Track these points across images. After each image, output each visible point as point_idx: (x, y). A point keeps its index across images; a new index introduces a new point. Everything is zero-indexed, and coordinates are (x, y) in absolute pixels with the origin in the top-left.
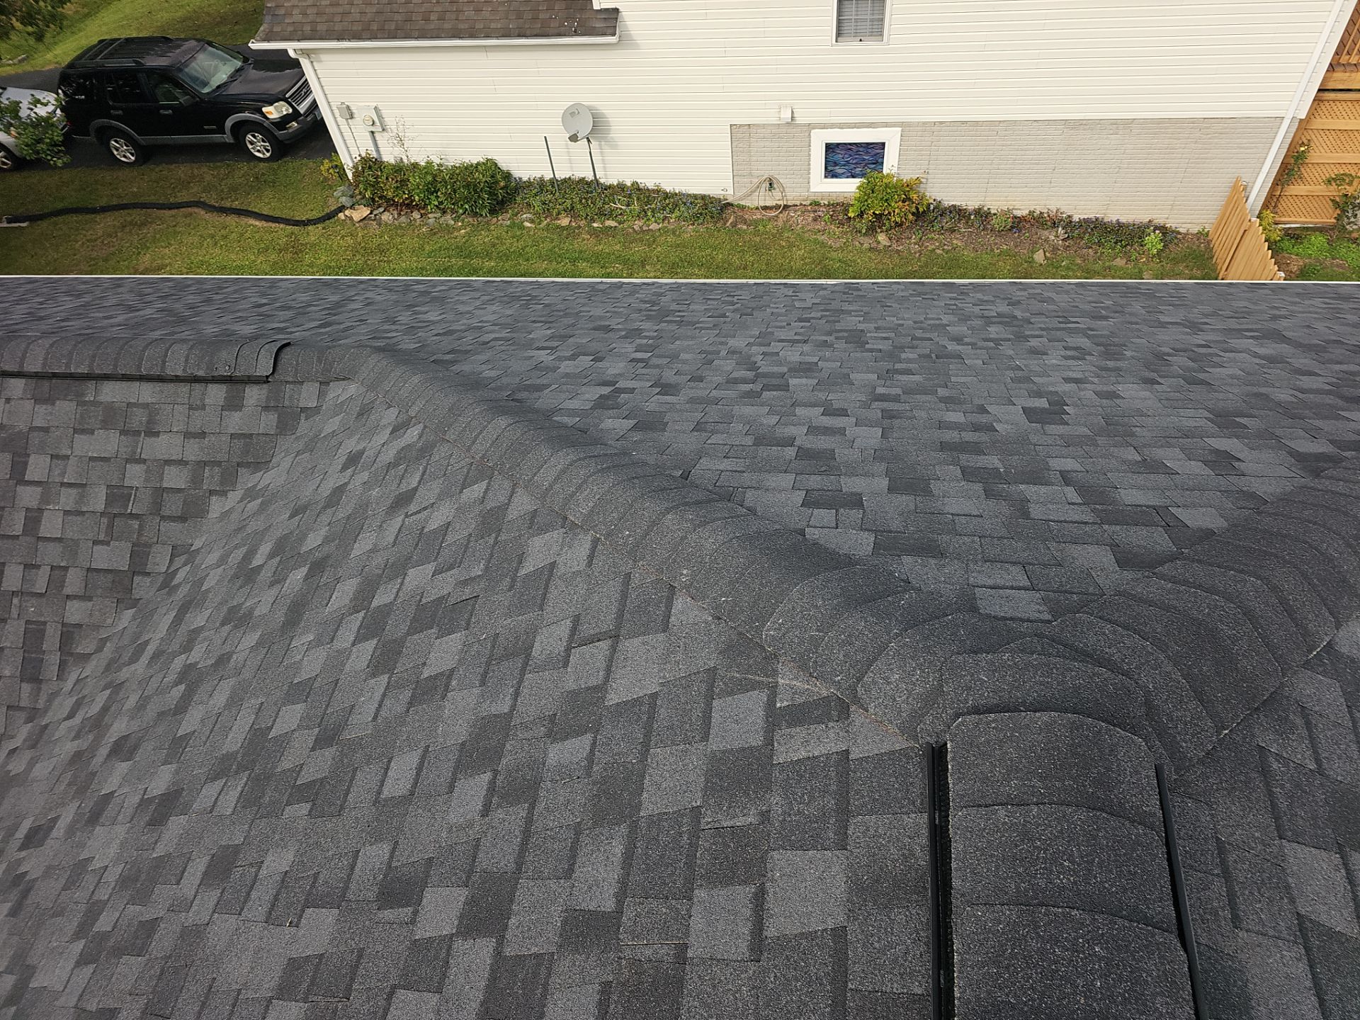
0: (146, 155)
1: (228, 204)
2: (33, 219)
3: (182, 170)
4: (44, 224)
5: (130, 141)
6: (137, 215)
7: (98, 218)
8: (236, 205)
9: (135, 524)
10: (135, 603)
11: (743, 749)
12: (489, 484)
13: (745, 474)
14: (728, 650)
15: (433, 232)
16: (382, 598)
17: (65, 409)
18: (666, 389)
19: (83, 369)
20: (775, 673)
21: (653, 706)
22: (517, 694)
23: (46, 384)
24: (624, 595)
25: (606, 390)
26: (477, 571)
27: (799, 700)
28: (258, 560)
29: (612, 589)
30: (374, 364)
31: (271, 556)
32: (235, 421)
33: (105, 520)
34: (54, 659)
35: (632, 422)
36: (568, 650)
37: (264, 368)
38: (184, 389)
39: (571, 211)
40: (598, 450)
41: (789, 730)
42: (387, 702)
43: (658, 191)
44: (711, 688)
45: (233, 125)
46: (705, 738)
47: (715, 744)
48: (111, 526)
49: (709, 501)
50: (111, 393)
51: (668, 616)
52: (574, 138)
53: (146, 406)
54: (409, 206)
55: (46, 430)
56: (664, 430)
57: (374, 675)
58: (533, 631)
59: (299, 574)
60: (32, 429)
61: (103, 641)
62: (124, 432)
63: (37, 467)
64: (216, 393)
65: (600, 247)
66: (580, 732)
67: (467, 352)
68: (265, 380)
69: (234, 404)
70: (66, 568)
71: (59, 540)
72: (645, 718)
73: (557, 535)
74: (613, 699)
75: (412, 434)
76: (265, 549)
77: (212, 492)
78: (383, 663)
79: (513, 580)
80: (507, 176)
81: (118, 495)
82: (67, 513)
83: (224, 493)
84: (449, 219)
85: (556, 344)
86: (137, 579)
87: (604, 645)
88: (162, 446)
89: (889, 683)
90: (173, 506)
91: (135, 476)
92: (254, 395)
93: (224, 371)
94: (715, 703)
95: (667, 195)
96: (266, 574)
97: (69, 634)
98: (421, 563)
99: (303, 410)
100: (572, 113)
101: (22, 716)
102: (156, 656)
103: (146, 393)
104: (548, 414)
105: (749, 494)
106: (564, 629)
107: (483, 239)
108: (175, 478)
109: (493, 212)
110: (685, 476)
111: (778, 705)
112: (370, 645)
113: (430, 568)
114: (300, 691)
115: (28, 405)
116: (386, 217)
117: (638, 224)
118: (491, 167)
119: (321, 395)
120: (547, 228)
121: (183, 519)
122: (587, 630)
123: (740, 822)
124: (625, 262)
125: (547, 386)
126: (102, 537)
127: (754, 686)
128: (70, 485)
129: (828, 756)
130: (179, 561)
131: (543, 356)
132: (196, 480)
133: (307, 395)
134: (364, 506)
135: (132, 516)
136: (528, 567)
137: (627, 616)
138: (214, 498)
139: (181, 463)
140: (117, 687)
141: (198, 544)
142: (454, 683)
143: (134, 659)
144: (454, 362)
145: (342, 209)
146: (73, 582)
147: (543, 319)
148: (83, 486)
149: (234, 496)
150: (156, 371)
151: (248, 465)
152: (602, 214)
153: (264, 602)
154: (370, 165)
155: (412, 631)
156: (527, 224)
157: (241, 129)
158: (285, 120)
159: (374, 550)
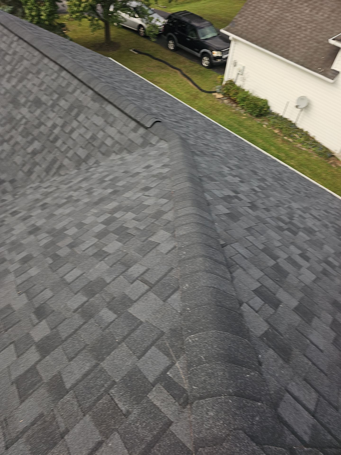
0: (177, 49)
1: (187, 74)
2: (140, 53)
3: (182, 59)
4: (141, 55)
5: (175, 44)
6: (163, 65)
7: (154, 61)
8: (189, 75)
9: (92, 148)
10: (79, 169)
11: (145, 377)
12: (168, 202)
13: (246, 261)
14: (173, 331)
15: (235, 113)
16: (117, 215)
17: (97, 105)
18: (253, 206)
19: (107, 97)
20: (178, 357)
21: (138, 326)
22: (114, 280)
23: (97, 96)
24: (165, 275)
25: (232, 194)
26: (142, 228)
27: (176, 380)
28: (107, 179)
29: (164, 269)
30: (176, 141)
31: (111, 180)
32: (132, 135)
33: (87, 142)
34: (54, 170)
35: (228, 211)
36: (137, 279)
37: (148, 125)
38: (126, 118)
39: (281, 129)
40: (205, 215)
41: (163, 388)
42: (90, 249)
43: (313, 138)
44: (157, 339)
45: (204, 52)
46: (139, 358)
47: (140, 364)
48: (87, 145)
49: (221, 263)
50: (109, 108)
51: (169, 297)
52: (297, 107)
53: (115, 117)
54: (234, 101)
55: (89, 108)
56: (235, 222)
57: (96, 237)
58: (135, 262)
59: (110, 191)
60: (87, 107)
61: (67, 174)
62: (105, 121)
63: (81, 118)
64: (133, 124)
65: (281, 145)
66: (115, 313)
67: (205, 154)
68: (147, 128)
69: (135, 130)
70: (71, 149)
71: (74, 140)
72: (133, 327)
73: (168, 234)
74: (131, 310)
75: (166, 170)
76: (111, 177)
77: (114, 152)
78: (101, 235)
79: (146, 239)
80: (269, 108)
81: (94, 138)
82: (80, 134)
83: (117, 154)
84: (242, 111)
85: (234, 168)
86: (84, 163)
87: (146, 287)
88: (111, 131)
89: (207, 414)
90: (103, 149)
91: (100, 135)
92: (142, 131)
93: (138, 119)
94: (153, 347)
95: (315, 142)
96: (105, 184)
97: (61, 166)
98: (133, 212)
99: (151, 143)
100: (302, 98)
101: (39, 180)
102: (70, 187)
103: (117, 113)
104: (204, 191)
105: (240, 270)
106: (142, 269)
107: (249, 123)
108: (109, 142)
109: (257, 116)
110: (223, 246)
111: (168, 373)
112: (103, 226)
113: (134, 216)
114: (80, 225)
115: (89, 99)
116: (226, 101)
117: (299, 145)
118: (265, 102)
119: (158, 142)
120: (269, 130)
121: (103, 154)
122: (147, 277)
123: (120, 405)
124: (287, 155)
125: (216, 181)
126: (83, 146)
127: (168, 355)
128: (85, 127)
129: (165, 417)
130: (96, 165)
131: (226, 170)
132: (113, 146)
133: (154, 139)
134: (138, 183)
135: (93, 146)
136: (152, 239)
137: (159, 284)
138: (114, 154)
139: (113, 138)
140: (58, 188)
141: (102, 164)
142: (106, 259)
143: (66, 184)
144: (198, 155)
145: (215, 92)
146: (70, 154)
147: (239, 158)
148: (88, 129)
149: (119, 156)
150: (122, 109)
151: (127, 150)
152: (290, 136)
153: (98, 192)
154: (231, 83)
155: (113, 232)
156: (264, 126)
157: (205, 54)
158: (218, 58)
159: (128, 198)
